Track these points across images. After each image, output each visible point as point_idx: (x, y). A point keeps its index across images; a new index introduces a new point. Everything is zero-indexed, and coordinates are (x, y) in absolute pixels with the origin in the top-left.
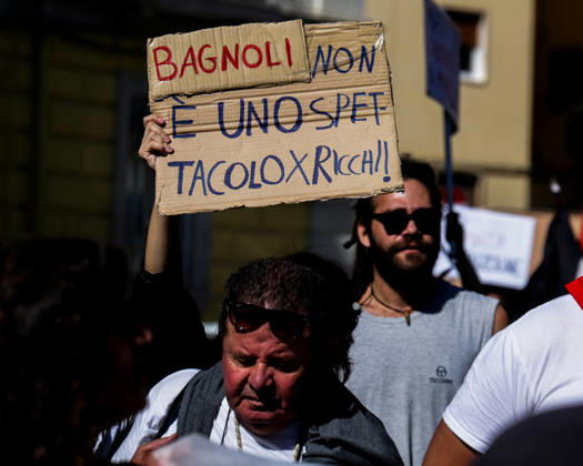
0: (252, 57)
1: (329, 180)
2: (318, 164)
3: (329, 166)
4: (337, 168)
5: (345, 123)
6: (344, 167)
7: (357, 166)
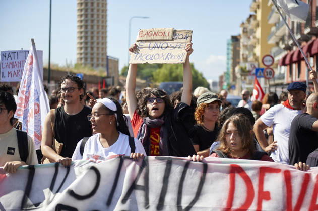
0: (160, 34)
1: (169, 59)
2: (167, 56)
3: (169, 57)
4: (171, 58)
5: (177, 49)
6: (173, 58)
7: (176, 58)
